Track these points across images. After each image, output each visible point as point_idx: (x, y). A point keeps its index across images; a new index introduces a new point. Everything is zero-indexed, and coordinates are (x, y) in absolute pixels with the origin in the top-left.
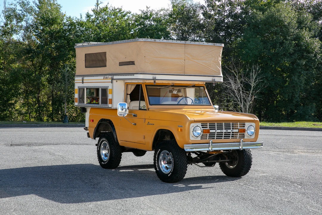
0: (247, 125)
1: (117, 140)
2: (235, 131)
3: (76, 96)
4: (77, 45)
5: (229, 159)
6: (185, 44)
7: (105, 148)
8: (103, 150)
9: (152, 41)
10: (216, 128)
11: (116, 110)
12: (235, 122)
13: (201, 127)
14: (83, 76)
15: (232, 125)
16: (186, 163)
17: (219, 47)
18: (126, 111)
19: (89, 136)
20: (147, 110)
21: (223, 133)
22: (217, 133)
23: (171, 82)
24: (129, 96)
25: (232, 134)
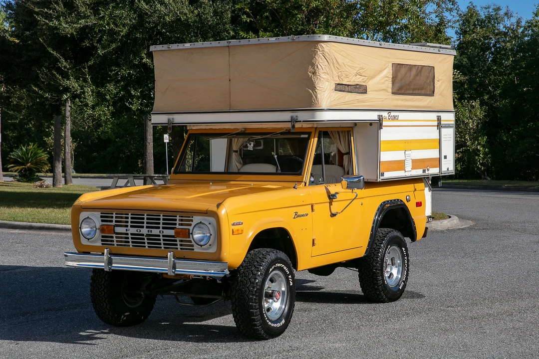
2: (168, 232)
6: (228, 46)
10: (130, 224)
12: (169, 213)
21: (143, 235)
22: (132, 234)
25: (164, 240)
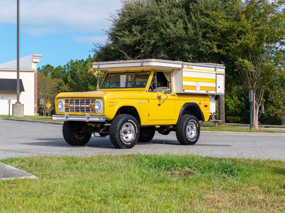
25: (86, 109)
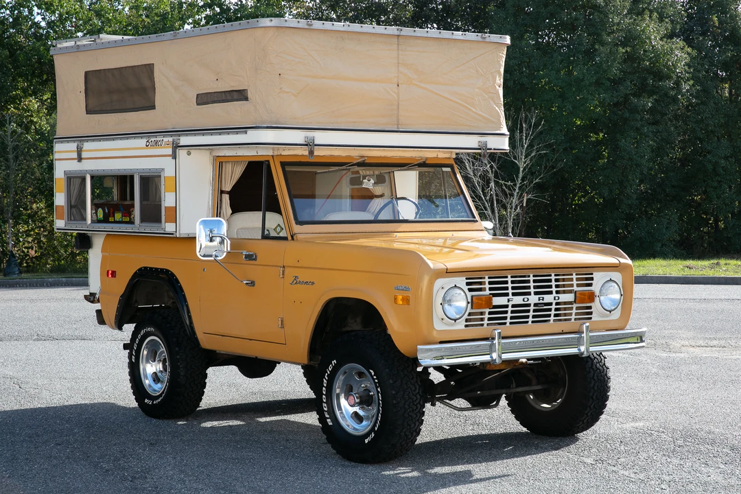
0: (599, 278)
1: (194, 333)
2: (565, 298)
3: (60, 199)
4: (59, 46)
5: (538, 384)
6: (398, 36)
7: (153, 356)
8: (147, 362)
9: (300, 25)
10: (510, 291)
11: (192, 239)
12: (564, 270)
13: (466, 288)
14: (81, 139)
15: (557, 280)
16: (419, 403)
17: (497, 45)
18: (222, 242)
19: (101, 321)
20: (290, 238)
21: (529, 305)
22: (513, 306)
23: (355, 153)
24: (226, 198)
25: (556, 309)
